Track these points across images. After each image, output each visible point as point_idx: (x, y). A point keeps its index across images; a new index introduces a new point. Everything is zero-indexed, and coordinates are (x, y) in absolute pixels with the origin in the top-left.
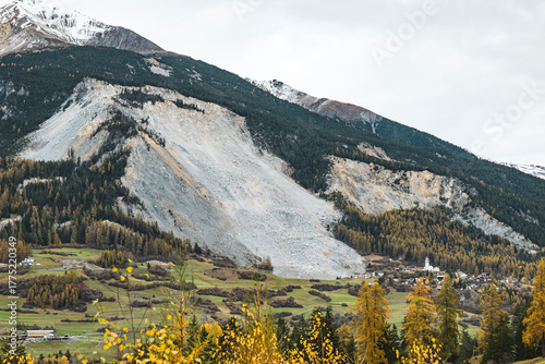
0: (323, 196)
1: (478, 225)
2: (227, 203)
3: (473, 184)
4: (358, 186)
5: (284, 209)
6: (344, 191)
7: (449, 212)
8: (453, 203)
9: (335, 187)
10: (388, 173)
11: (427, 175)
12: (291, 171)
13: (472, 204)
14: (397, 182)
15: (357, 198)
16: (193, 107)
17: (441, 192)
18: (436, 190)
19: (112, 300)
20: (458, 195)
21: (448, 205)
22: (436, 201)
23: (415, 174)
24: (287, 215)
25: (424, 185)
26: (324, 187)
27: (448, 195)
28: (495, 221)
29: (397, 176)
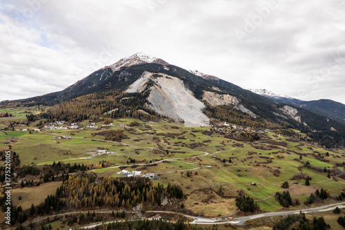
0: (201, 101)
1: (241, 109)
2: (175, 103)
3: (240, 98)
4: (210, 98)
5: (190, 105)
6: (207, 100)
7: (233, 106)
8: (235, 103)
9: (204, 99)
10: (218, 95)
11: (228, 95)
13: (240, 103)
15: (210, 101)
16: (170, 78)
17: (232, 100)
18: (230, 99)
19: (129, 138)
20: (236, 101)
22: (230, 102)
23: (225, 95)
25: (227, 98)
26: (202, 99)
28: (245, 108)
29: (221, 96)
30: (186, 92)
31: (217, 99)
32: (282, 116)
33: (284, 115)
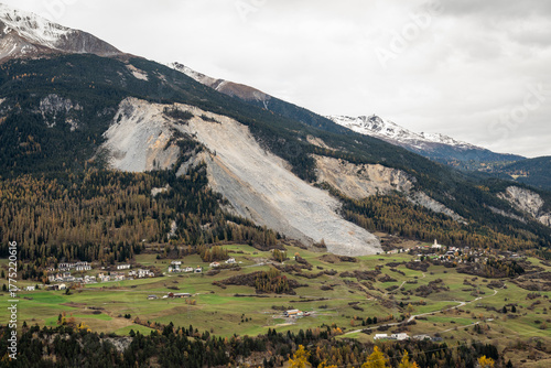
0: (316, 185)
1: (422, 203)
2: (269, 197)
3: (413, 174)
4: (336, 176)
5: (303, 199)
6: (327, 180)
8: (401, 188)
9: (322, 179)
10: (352, 166)
11: (380, 167)
12: (291, 167)
13: (415, 189)
14: (359, 172)
15: (339, 185)
16: (213, 120)
17: (392, 179)
18: (387, 178)
19: (306, 286)
20: (404, 182)
21: (398, 189)
22: (388, 186)
23: (370, 166)
24: (308, 203)
25: (378, 175)
26: (315, 179)
27: (396, 182)
28: (433, 201)
29: (359, 168)
30: (266, 160)
31: (352, 179)
32: (513, 216)
33: (516, 213)
